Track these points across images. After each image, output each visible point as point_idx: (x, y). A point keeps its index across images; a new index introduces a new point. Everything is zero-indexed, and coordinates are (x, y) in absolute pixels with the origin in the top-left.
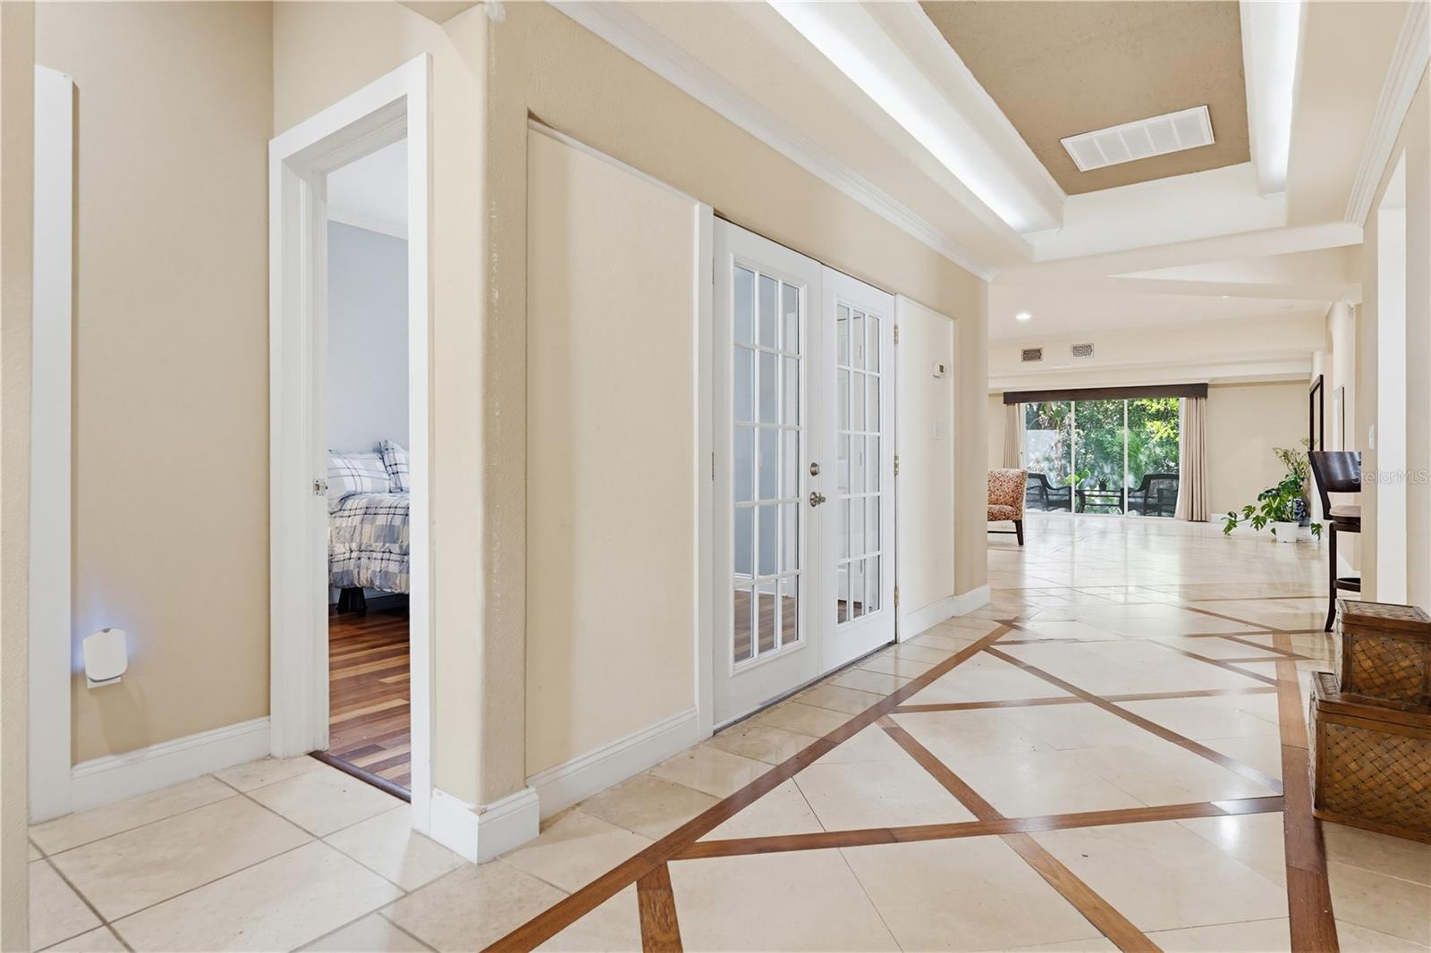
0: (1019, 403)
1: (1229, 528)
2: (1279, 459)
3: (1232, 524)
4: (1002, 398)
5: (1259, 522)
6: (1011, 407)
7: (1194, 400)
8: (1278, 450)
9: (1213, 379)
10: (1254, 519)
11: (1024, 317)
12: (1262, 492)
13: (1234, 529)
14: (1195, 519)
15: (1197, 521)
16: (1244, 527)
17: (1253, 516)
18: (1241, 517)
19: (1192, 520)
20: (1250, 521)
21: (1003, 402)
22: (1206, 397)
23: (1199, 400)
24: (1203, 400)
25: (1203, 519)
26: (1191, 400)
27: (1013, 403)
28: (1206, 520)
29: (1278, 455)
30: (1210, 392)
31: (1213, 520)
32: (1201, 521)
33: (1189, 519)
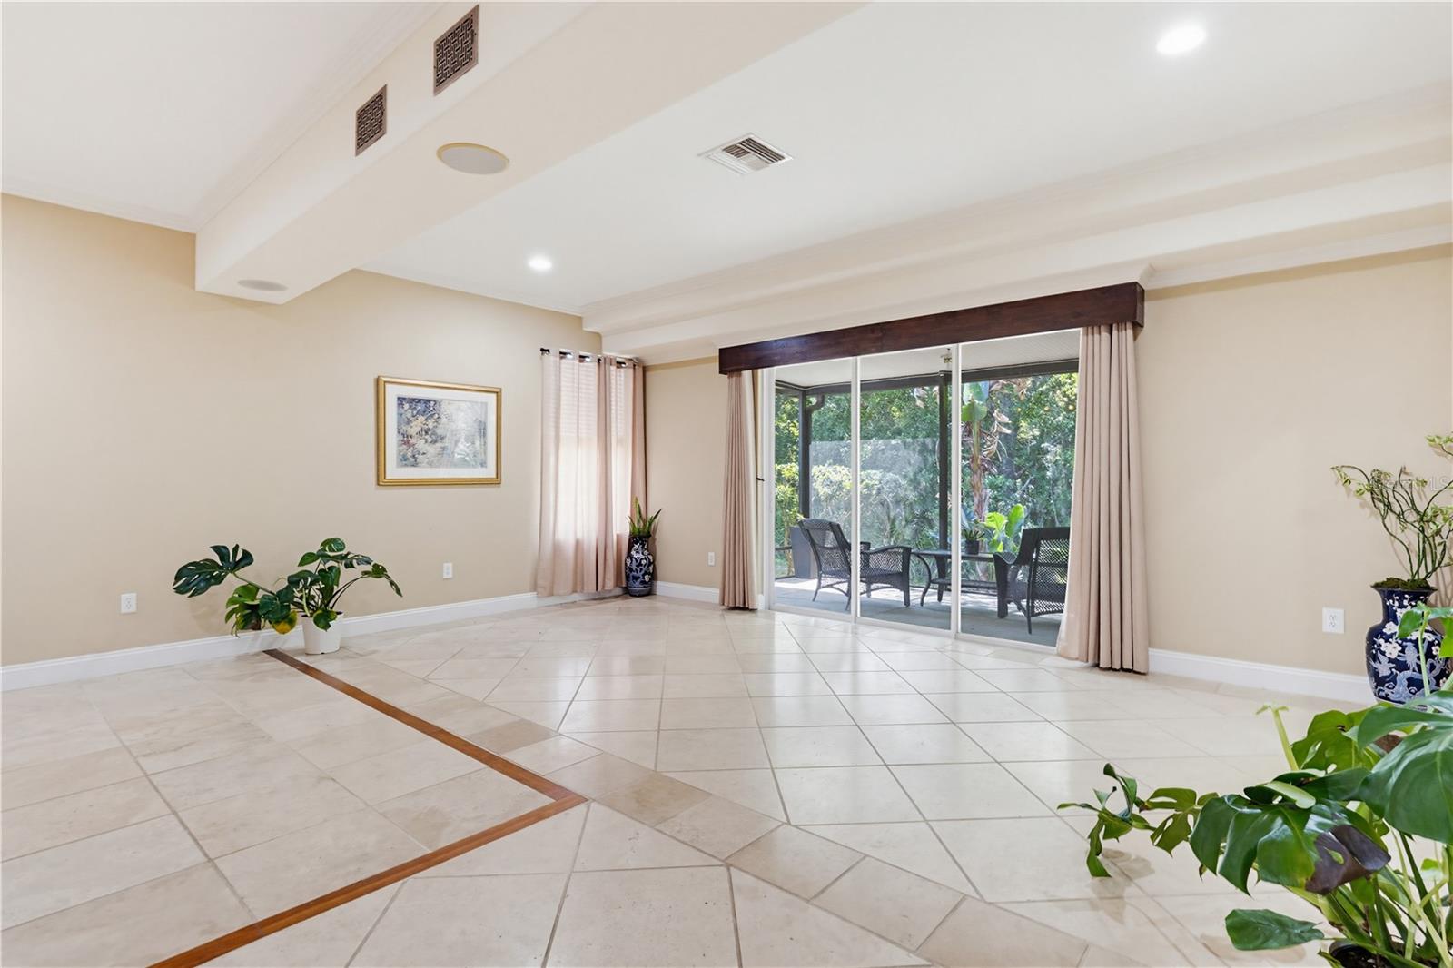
0: (752, 369)
2: (1355, 501)
4: (717, 364)
6: (734, 380)
7: (1104, 335)
8: (1351, 474)
14: (1104, 663)
15: (1111, 669)
19: (1096, 664)
21: (718, 371)
22: (1137, 326)
23: (1115, 332)
24: (1130, 332)
25: (1127, 665)
26: (1097, 336)
27: (739, 371)
28: (1135, 669)
29: (1354, 487)
30: (1150, 309)
31: (1153, 667)
32: (1122, 670)
33: (1091, 660)
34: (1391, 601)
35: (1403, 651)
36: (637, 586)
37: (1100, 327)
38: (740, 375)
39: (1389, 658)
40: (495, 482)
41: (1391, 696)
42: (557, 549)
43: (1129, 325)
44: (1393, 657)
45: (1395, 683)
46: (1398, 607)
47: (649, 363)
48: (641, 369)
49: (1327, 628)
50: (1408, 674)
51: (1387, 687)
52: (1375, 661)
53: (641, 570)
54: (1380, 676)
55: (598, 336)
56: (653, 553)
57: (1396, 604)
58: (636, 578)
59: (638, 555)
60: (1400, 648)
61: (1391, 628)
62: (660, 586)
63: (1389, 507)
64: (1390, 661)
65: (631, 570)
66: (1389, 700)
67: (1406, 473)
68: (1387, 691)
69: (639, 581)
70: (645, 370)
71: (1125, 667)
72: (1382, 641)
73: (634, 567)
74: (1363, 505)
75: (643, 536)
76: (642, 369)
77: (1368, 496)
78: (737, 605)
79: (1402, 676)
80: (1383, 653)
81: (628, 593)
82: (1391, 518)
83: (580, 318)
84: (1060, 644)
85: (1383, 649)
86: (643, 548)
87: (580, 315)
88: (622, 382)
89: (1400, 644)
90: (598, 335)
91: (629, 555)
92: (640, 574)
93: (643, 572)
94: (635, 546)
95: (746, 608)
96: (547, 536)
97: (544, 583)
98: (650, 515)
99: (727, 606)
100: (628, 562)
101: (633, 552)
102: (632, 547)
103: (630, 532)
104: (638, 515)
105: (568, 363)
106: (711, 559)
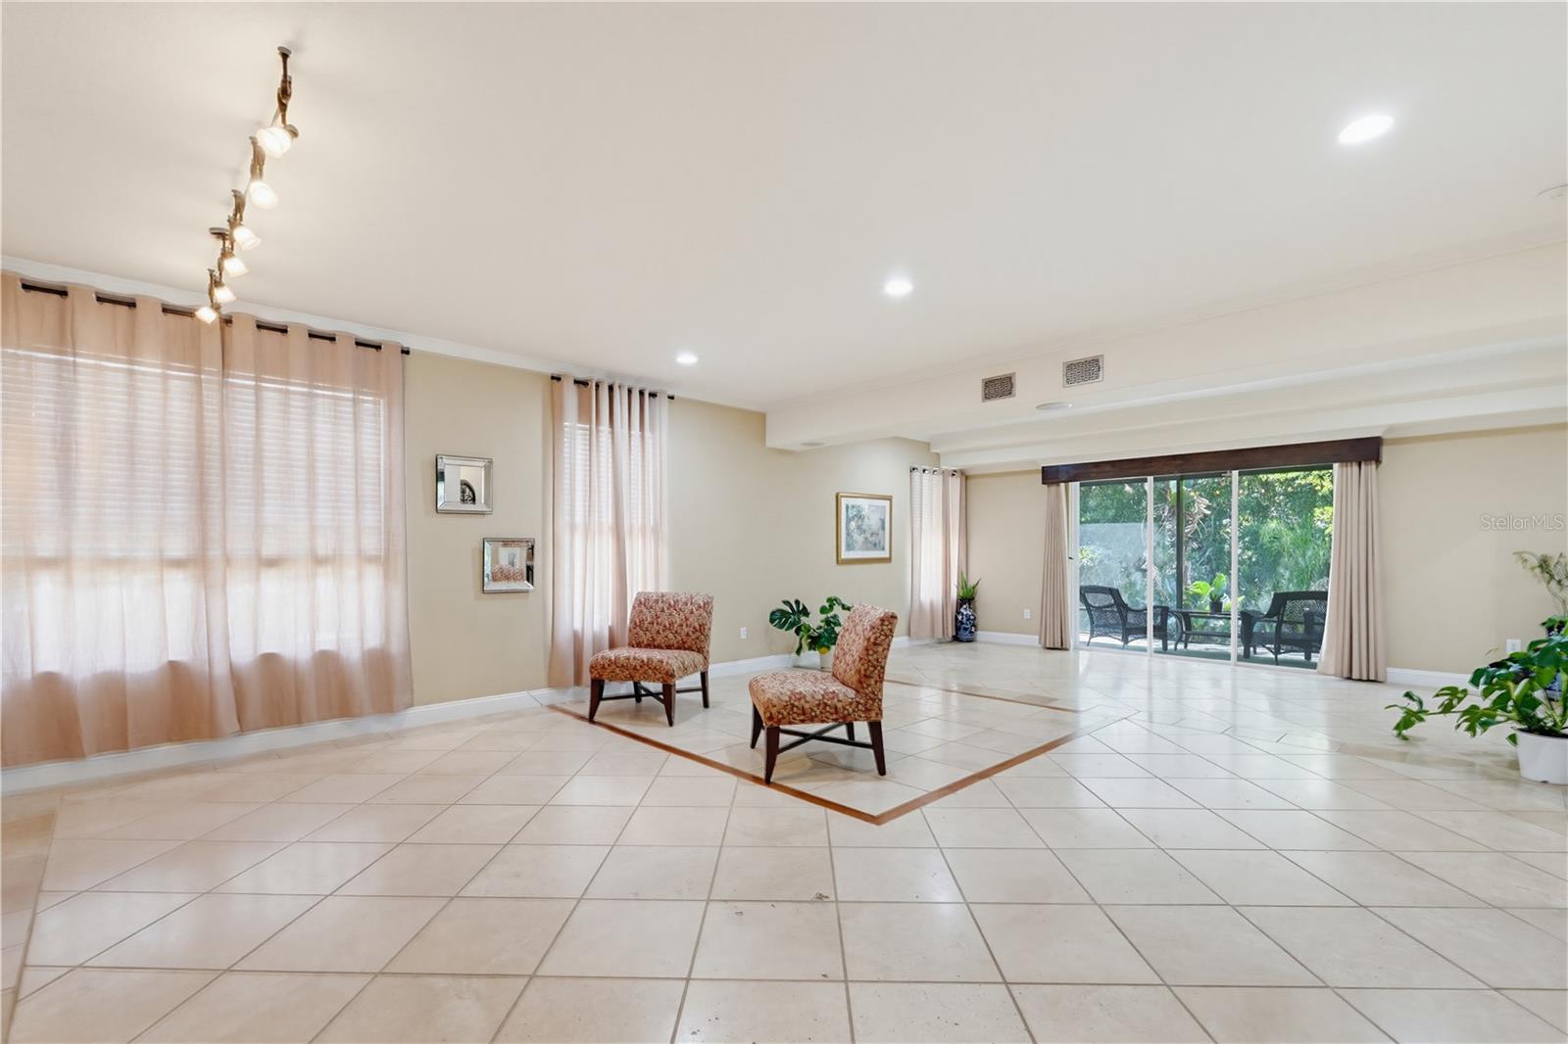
0: (1066, 482)
1: (1406, 723)
2: (1530, 573)
3: (1409, 720)
4: (1039, 477)
5: (1476, 720)
6: (1053, 488)
7: (1355, 468)
8: (1526, 556)
9: (1391, 429)
10: (1465, 713)
11: (898, 287)
12: (1484, 665)
13: (1418, 725)
14: (1355, 675)
15: (1360, 680)
16: (1441, 729)
17: (1464, 705)
18: (1432, 704)
19: (1350, 678)
20: (1453, 718)
21: (1041, 481)
22: (1378, 461)
23: (1363, 466)
24: (1374, 466)
25: (1372, 677)
26: (1349, 468)
27: (1058, 483)
28: (1378, 679)
29: (1529, 565)
30: (1386, 452)
31: (1390, 679)
32: (1368, 680)
33: (1346, 674)
36: (964, 635)
37: (1353, 463)
38: (1058, 485)
40: (888, 560)
42: (921, 606)
43: (1373, 462)
47: (970, 473)
48: (963, 476)
49: (1509, 651)
55: (938, 455)
56: (974, 611)
58: (966, 629)
59: (967, 613)
62: (980, 635)
63: (1552, 577)
65: (962, 623)
67: (1563, 557)
70: (967, 478)
73: (964, 621)
74: (1535, 576)
75: (967, 599)
76: (965, 476)
77: (1538, 570)
78: (1055, 646)
81: (956, 639)
82: (1553, 584)
83: (928, 443)
86: (970, 607)
88: (955, 484)
91: (958, 612)
92: (969, 626)
94: (965, 606)
95: (1062, 648)
96: (915, 597)
97: (912, 629)
98: (971, 583)
99: (1048, 646)
100: (960, 618)
101: (962, 610)
102: (961, 606)
103: (958, 595)
104: (963, 583)
105: (926, 476)
106: (1027, 614)
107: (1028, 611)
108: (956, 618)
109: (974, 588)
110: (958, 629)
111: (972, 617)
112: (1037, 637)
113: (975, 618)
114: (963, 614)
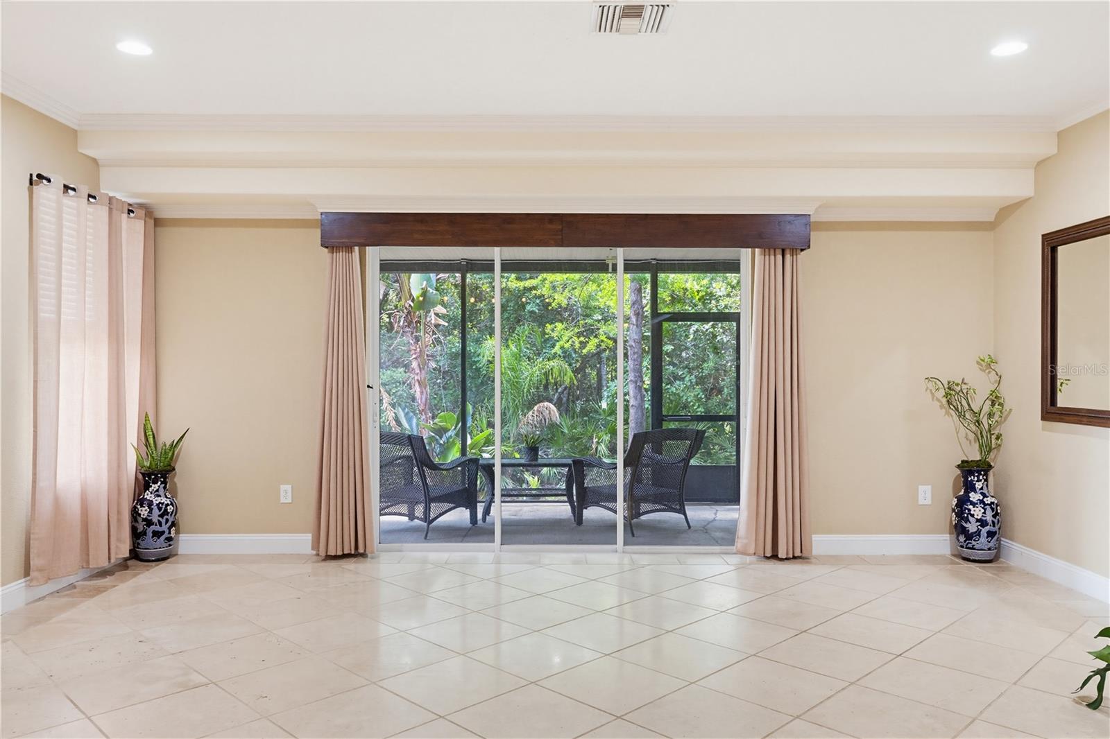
0: (363, 244)
4: (317, 234)
6: (341, 256)
7: (779, 260)
14: (782, 554)
15: (786, 558)
19: (775, 556)
21: (319, 243)
22: (806, 250)
23: (788, 257)
24: (800, 257)
25: (798, 553)
26: (772, 260)
27: (350, 246)
28: (804, 555)
32: (794, 558)
33: (769, 554)
34: (972, 477)
35: (984, 513)
36: (152, 546)
37: (775, 250)
38: (351, 252)
39: (977, 519)
41: (976, 547)
42: (57, 503)
43: (800, 252)
44: (979, 518)
45: (980, 537)
46: (977, 481)
47: (163, 214)
48: (153, 221)
49: (921, 501)
50: (988, 528)
51: (975, 540)
52: (966, 523)
53: (167, 521)
54: (970, 532)
55: (96, 164)
56: (174, 494)
57: (976, 479)
58: (157, 534)
59: (159, 500)
60: (983, 511)
61: (974, 497)
62: (186, 543)
64: (978, 520)
65: (149, 523)
66: (974, 549)
67: (965, 384)
68: (974, 543)
69: (163, 538)
70: (158, 222)
71: (796, 555)
72: (971, 507)
73: (155, 518)
75: (159, 472)
78: (346, 552)
79: (984, 531)
80: (973, 516)
81: (137, 558)
83: (75, 132)
84: (739, 544)
85: (972, 512)
86: (165, 488)
87: (76, 128)
88: (133, 231)
89: (983, 508)
90: (95, 161)
91: (140, 501)
92: (165, 528)
93: (170, 523)
94: (154, 487)
95: (357, 554)
96: (43, 483)
97: (34, 562)
98: (167, 436)
99: (332, 552)
100: (144, 512)
101: (148, 496)
102: (147, 487)
103: (139, 464)
104: (148, 435)
105: (70, 201)
106: (286, 493)
107: (289, 487)
108: (135, 514)
109: (174, 446)
110: (136, 535)
111: (170, 509)
112: (308, 537)
113: (176, 511)
114: (150, 504)
